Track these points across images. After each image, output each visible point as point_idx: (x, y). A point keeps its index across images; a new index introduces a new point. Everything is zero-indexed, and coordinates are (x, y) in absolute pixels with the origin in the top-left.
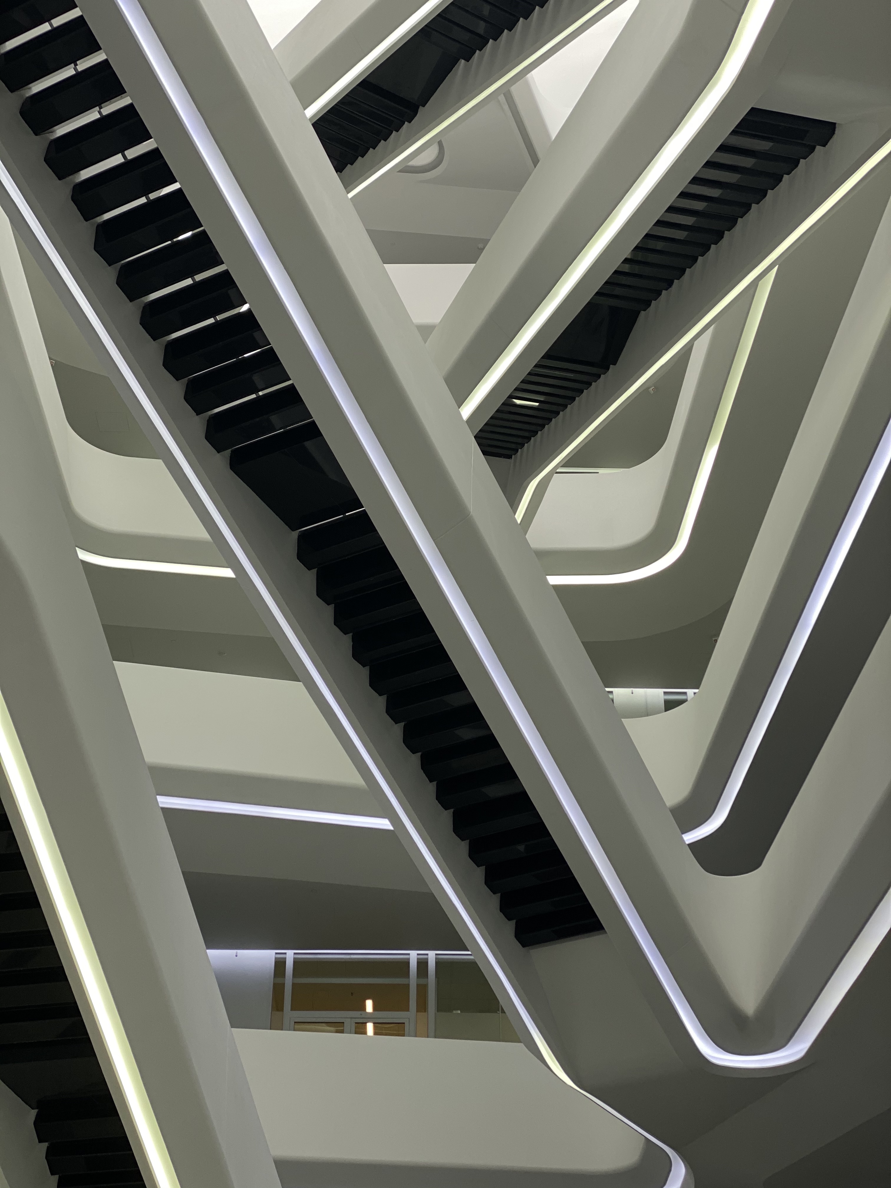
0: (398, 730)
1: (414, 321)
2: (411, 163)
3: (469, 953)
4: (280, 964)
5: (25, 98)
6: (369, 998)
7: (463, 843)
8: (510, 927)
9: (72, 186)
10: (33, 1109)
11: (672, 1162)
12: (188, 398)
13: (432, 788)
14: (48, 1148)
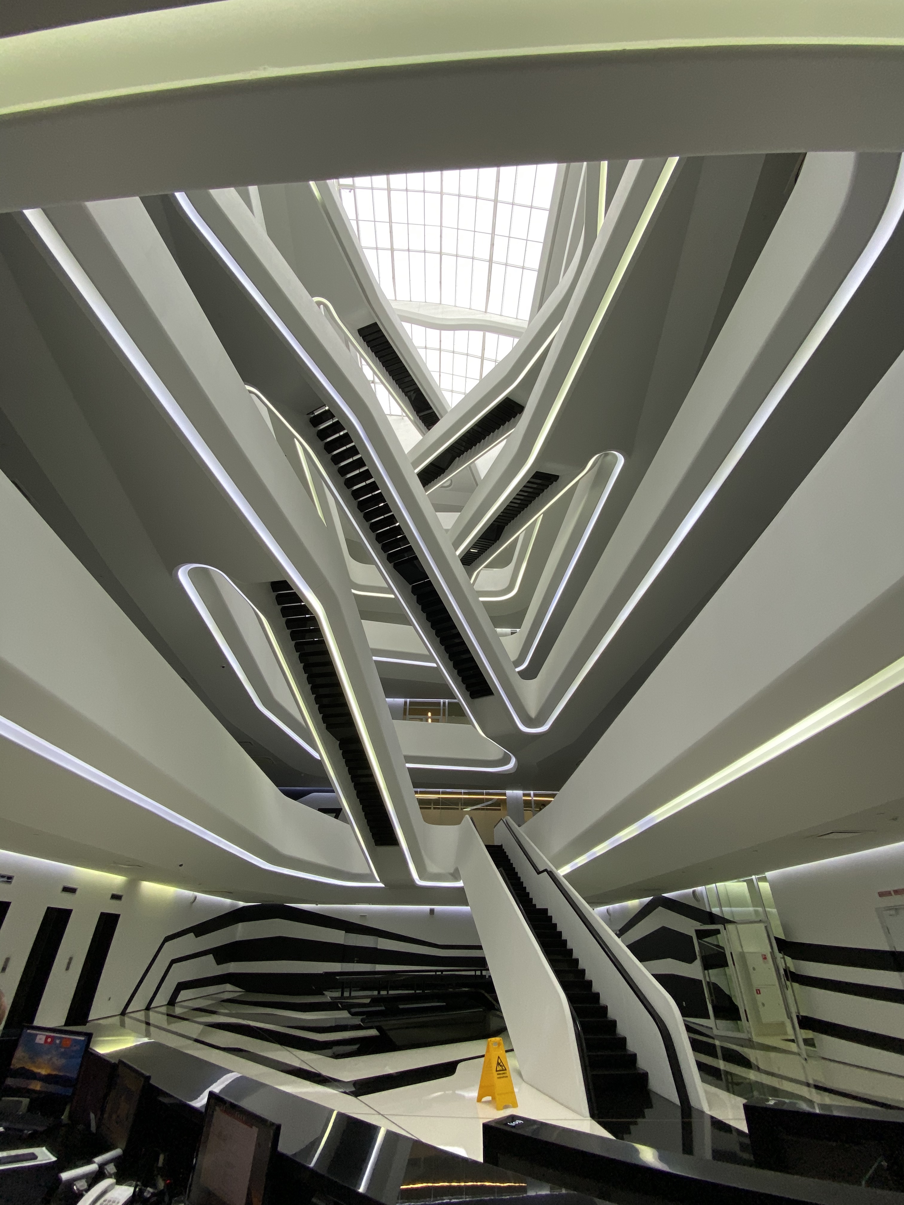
1: (444, 528)
2: (444, 485)
3: (457, 700)
4: (406, 703)
6: (429, 713)
8: (468, 694)
10: (339, 741)
11: (512, 758)
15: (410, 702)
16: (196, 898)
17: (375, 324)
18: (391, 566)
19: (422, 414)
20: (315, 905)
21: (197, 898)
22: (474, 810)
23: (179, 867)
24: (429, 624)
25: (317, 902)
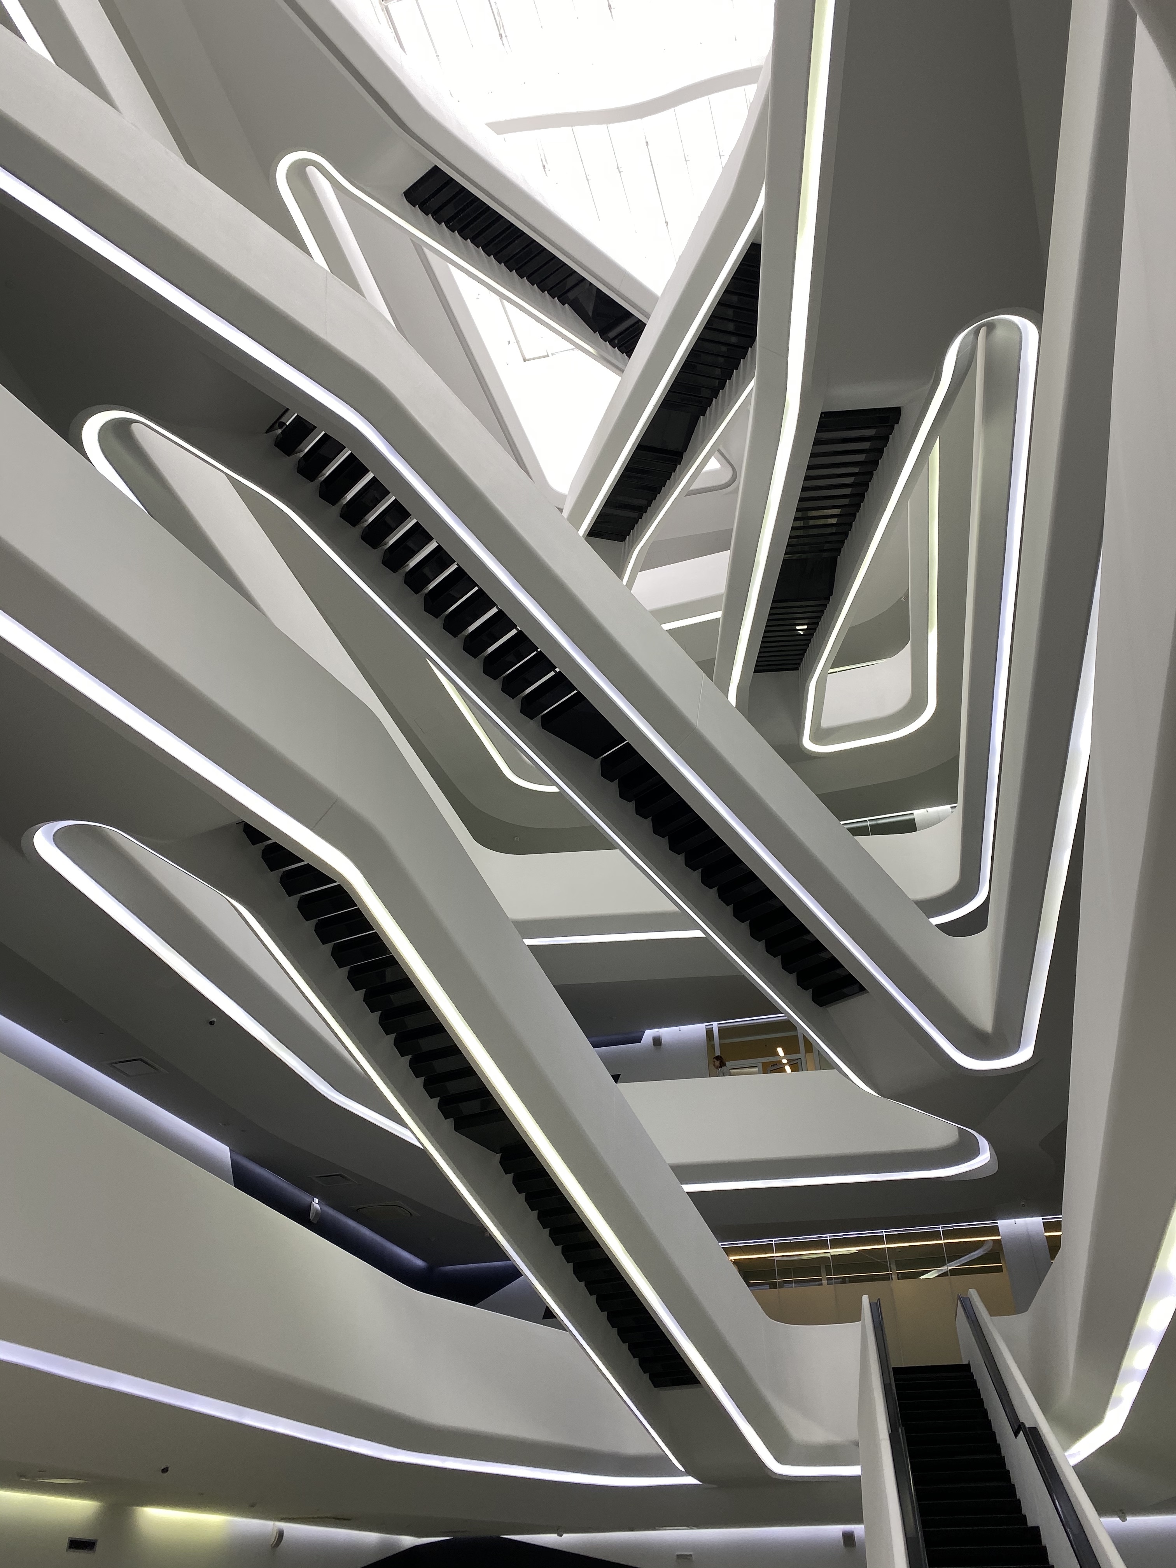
0: (696, 875)
1: (648, 609)
3: (783, 1015)
4: (709, 1032)
5: (364, 528)
6: (779, 1047)
7: (760, 943)
8: (808, 995)
9: (404, 575)
10: (497, 1154)
11: (978, 1138)
12: (504, 690)
13: (730, 909)
14: (514, 1177)
15: (720, 1029)
16: (281, 1534)
17: (435, 171)
18: (534, 725)
19: (612, 334)
20: (555, 1535)
21: (284, 1535)
22: (944, 1274)
23: (161, 1473)
24: (664, 842)
25: (559, 1527)
